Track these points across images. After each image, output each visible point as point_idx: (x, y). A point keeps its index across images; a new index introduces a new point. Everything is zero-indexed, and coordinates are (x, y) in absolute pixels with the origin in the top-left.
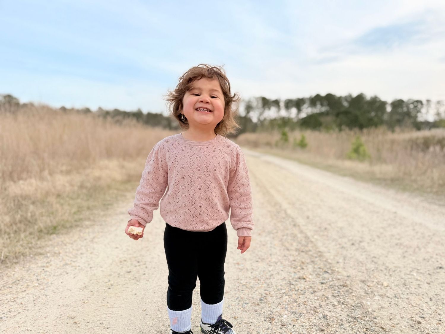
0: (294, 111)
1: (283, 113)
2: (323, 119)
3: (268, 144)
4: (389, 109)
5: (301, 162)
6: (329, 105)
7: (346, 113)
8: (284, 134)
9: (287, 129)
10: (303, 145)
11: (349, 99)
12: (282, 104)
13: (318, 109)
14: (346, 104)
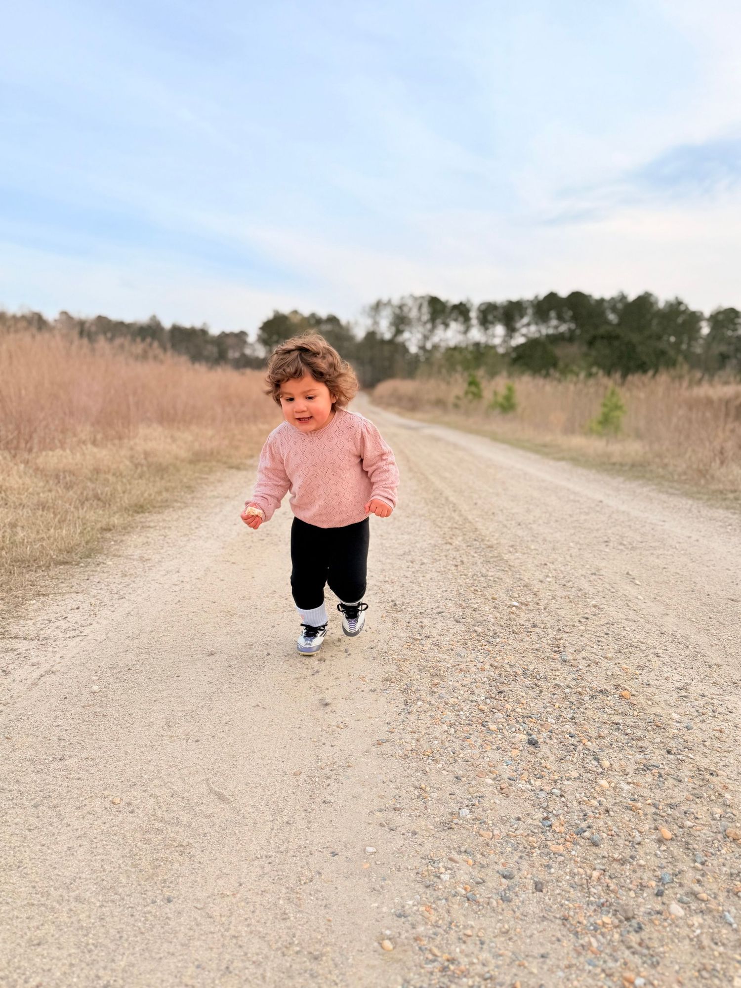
0: (499, 330)
1: (476, 334)
2: (560, 351)
3: (440, 403)
4: (705, 330)
5: (495, 438)
6: (575, 318)
7: (610, 338)
8: (473, 383)
9: (481, 373)
10: (507, 406)
11: (620, 306)
12: (473, 314)
13: (553, 327)
14: (612, 317)
